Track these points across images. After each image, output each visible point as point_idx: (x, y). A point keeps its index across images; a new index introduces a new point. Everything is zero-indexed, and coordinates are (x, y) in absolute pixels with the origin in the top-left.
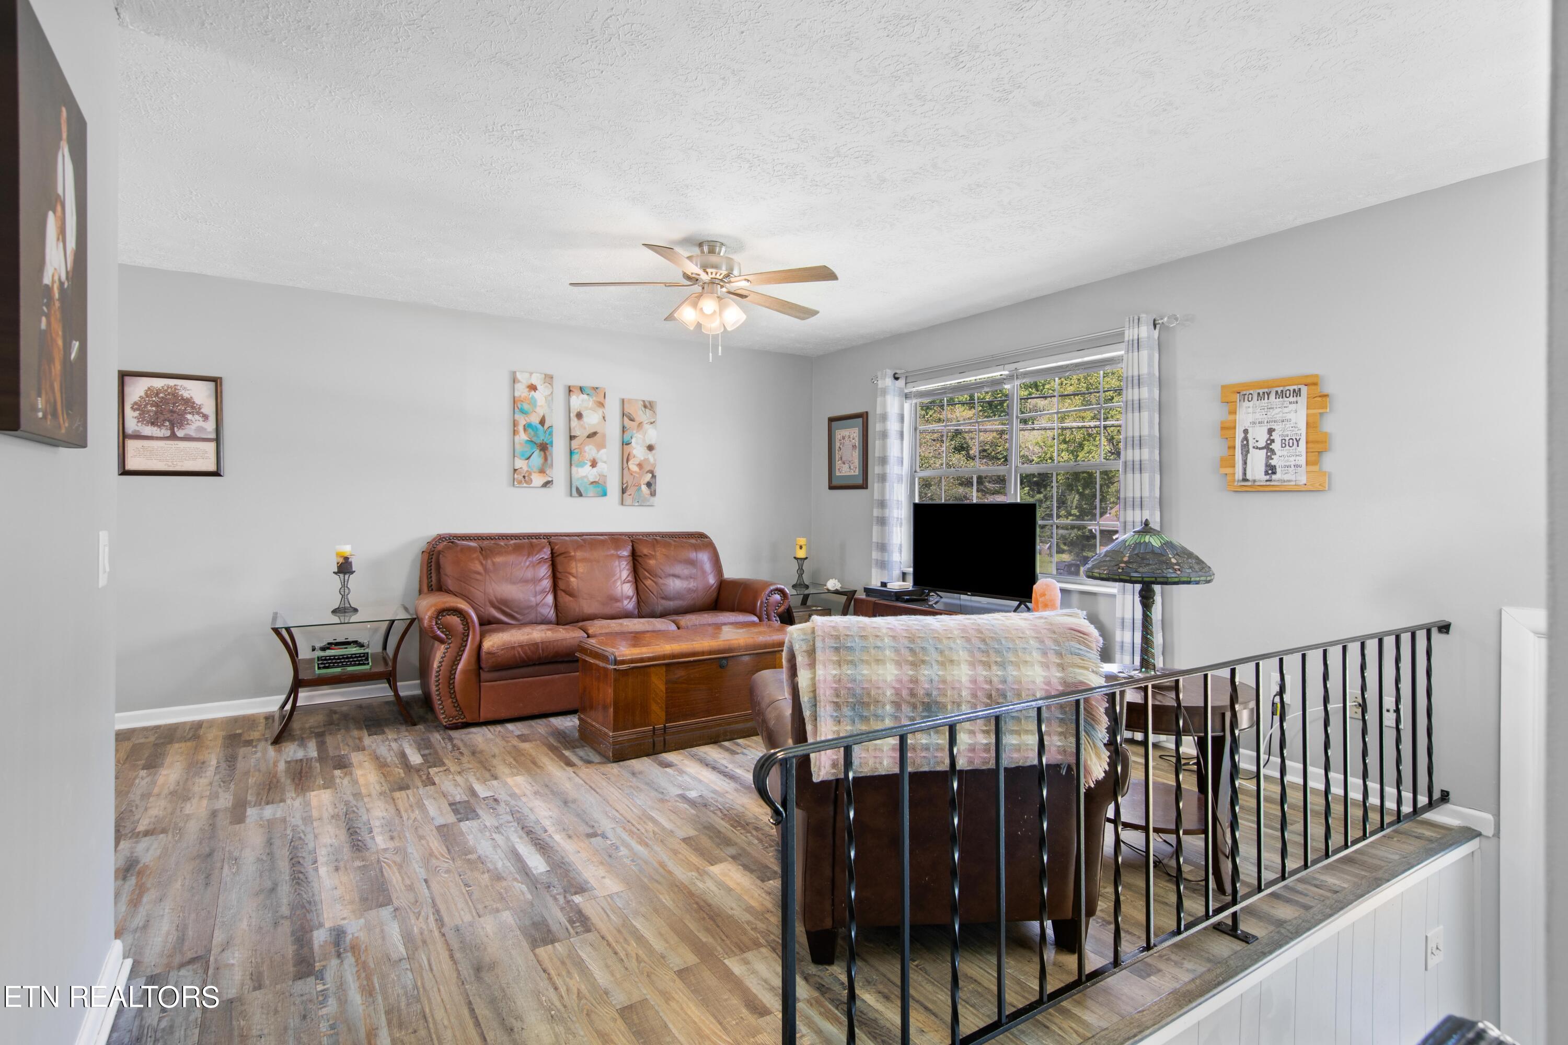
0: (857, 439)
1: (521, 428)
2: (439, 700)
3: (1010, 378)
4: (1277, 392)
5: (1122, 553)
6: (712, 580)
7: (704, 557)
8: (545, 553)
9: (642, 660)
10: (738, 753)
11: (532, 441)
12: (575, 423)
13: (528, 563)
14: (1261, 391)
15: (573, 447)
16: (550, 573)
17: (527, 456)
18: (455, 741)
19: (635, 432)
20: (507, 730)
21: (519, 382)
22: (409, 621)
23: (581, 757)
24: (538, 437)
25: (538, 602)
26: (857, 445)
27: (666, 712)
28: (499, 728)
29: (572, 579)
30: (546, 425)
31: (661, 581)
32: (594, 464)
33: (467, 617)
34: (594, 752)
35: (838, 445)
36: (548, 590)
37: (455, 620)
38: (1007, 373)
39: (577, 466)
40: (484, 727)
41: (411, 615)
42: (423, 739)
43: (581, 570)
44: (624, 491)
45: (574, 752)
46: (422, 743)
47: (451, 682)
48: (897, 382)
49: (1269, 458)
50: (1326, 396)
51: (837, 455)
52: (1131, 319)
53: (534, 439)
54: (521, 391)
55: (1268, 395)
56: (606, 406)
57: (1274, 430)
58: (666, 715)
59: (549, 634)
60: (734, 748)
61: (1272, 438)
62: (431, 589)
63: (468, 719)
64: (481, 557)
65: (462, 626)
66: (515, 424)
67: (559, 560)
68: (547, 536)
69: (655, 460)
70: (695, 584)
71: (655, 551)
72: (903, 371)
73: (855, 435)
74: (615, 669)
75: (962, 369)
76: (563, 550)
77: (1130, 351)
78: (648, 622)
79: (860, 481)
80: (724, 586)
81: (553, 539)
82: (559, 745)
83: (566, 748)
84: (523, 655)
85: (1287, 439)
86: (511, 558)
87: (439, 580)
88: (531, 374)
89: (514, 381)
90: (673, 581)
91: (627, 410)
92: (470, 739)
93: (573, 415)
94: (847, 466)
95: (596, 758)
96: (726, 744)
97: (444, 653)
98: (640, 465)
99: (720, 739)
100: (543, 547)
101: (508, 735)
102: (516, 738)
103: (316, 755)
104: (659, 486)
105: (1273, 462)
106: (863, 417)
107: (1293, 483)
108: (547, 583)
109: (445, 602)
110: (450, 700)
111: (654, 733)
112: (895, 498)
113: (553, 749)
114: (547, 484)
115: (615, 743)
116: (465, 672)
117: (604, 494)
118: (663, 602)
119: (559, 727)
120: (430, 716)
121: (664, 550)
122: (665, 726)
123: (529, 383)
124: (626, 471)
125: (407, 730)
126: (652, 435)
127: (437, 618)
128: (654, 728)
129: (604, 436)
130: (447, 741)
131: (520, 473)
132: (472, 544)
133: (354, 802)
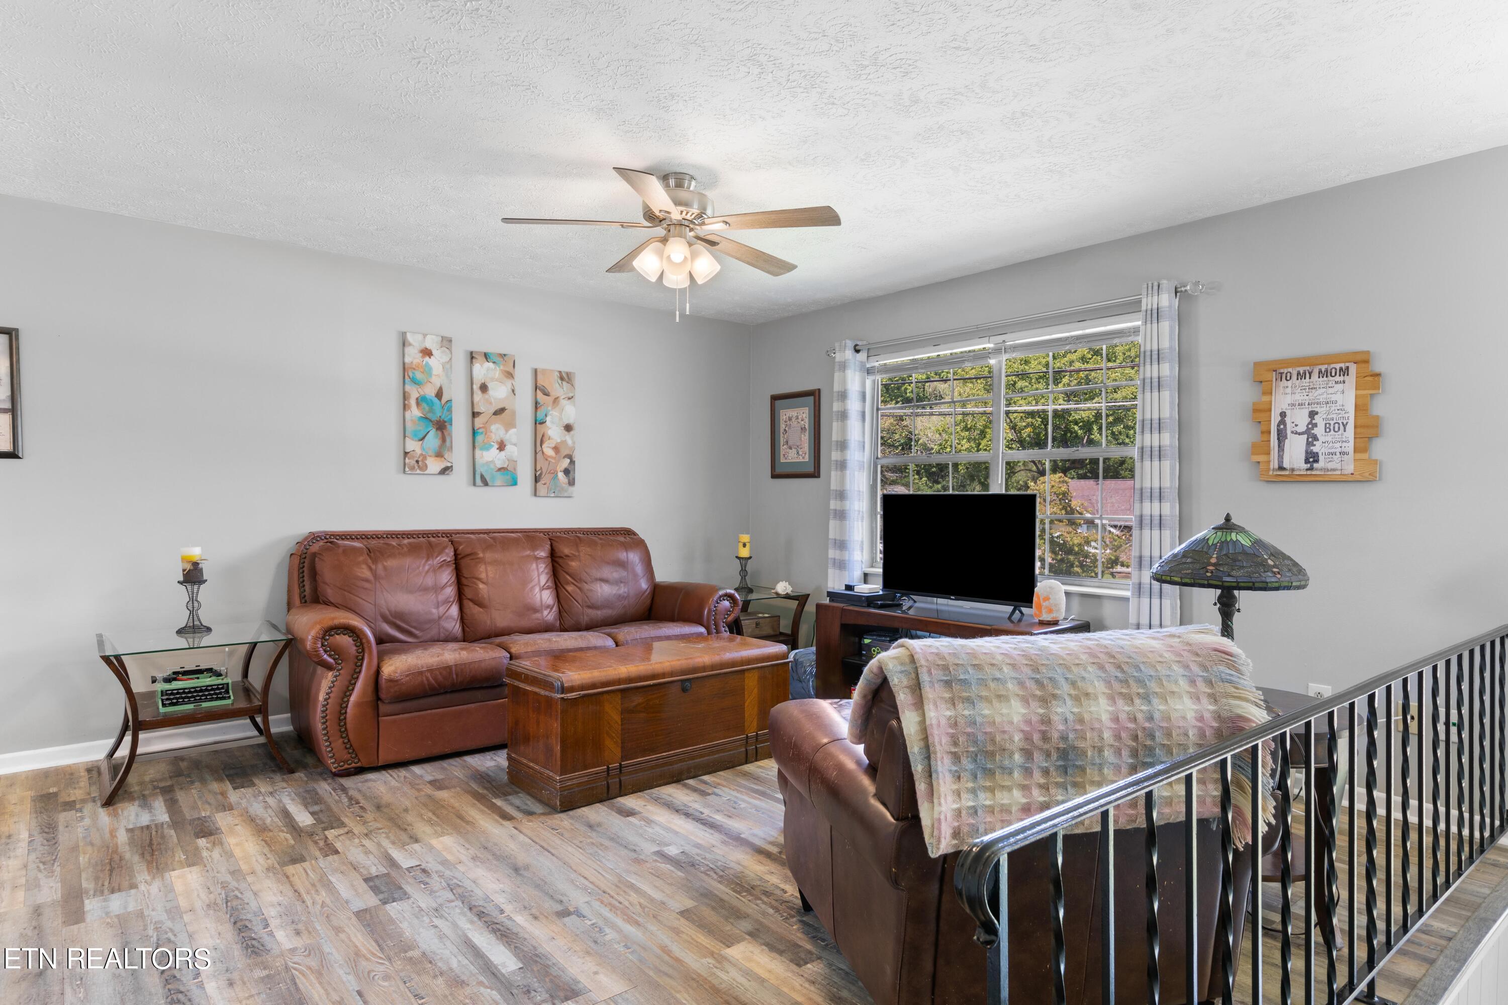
0: (807, 420)
1: (413, 402)
2: (326, 741)
3: (997, 351)
4: (1320, 372)
5: (1207, 553)
6: (644, 585)
7: (634, 557)
8: (447, 555)
9: (593, 686)
10: (709, 794)
11: (426, 418)
12: (478, 396)
13: (427, 568)
14: (1301, 370)
15: (477, 426)
16: (454, 579)
17: (421, 437)
18: (351, 793)
19: (550, 408)
20: (414, 774)
21: (410, 344)
22: (284, 643)
23: (518, 807)
24: (434, 413)
25: (441, 614)
26: (807, 427)
27: (622, 747)
28: (403, 773)
29: (481, 586)
30: (444, 399)
31: (586, 587)
32: (502, 447)
33: (361, 636)
34: (533, 800)
35: (783, 426)
36: (452, 600)
37: (345, 640)
38: (991, 346)
39: (482, 449)
40: (384, 772)
41: (284, 634)
42: (307, 791)
43: (491, 574)
44: (537, 479)
45: (506, 800)
46: (308, 796)
47: (342, 717)
48: (858, 355)
49: (1309, 444)
50: (1378, 375)
51: (782, 439)
52: (1150, 285)
53: (429, 416)
54: (413, 356)
55: (1310, 374)
56: (515, 378)
57: (1317, 413)
58: (622, 752)
59: (464, 654)
60: (702, 787)
61: (1314, 422)
62: (304, 601)
63: (364, 763)
64: (370, 561)
65: (355, 648)
66: (405, 396)
67: (463, 563)
68: (448, 535)
69: (574, 443)
70: (626, 590)
71: (579, 551)
72: (865, 343)
73: (804, 415)
74: (562, 698)
75: (936, 341)
76: (468, 551)
77: (1149, 322)
78: (581, 637)
79: (811, 469)
80: (658, 590)
81: (455, 538)
82: (485, 792)
83: (497, 796)
84: (433, 682)
85: (1332, 423)
86: (408, 561)
87: (315, 590)
88: (425, 336)
89: (404, 343)
90: (601, 587)
91: (540, 382)
92: (369, 788)
93: (476, 387)
94: (794, 451)
95: (538, 808)
96: (691, 782)
97: (333, 682)
98: (556, 449)
99: (683, 777)
100: (445, 548)
101: (417, 782)
102: (428, 785)
103: (168, 819)
104: (579, 473)
105: (1315, 449)
106: (815, 395)
107: (1339, 473)
108: (450, 591)
109: (333, 619)
110: (341, 740)
111: (608, 774)
112: (856, 489)
113: (479, 797)
114: (445, 471)
115: (562, 789)
116: (358, 704)
117: (514, 483)
118: (590, 611)
119: (479, 768)
120: (309, 760)
121: (588, 549)
122: (621, 765)
123: (423, 347)
124: (539, 455)
125: (283, 780)
126: (569, 412)
127: (323, 638)
128: (608, 767)
129: (514, 413)
130: (340, 793)
131: (413, 457)
132: (357, 544)
133: (234, 884)
